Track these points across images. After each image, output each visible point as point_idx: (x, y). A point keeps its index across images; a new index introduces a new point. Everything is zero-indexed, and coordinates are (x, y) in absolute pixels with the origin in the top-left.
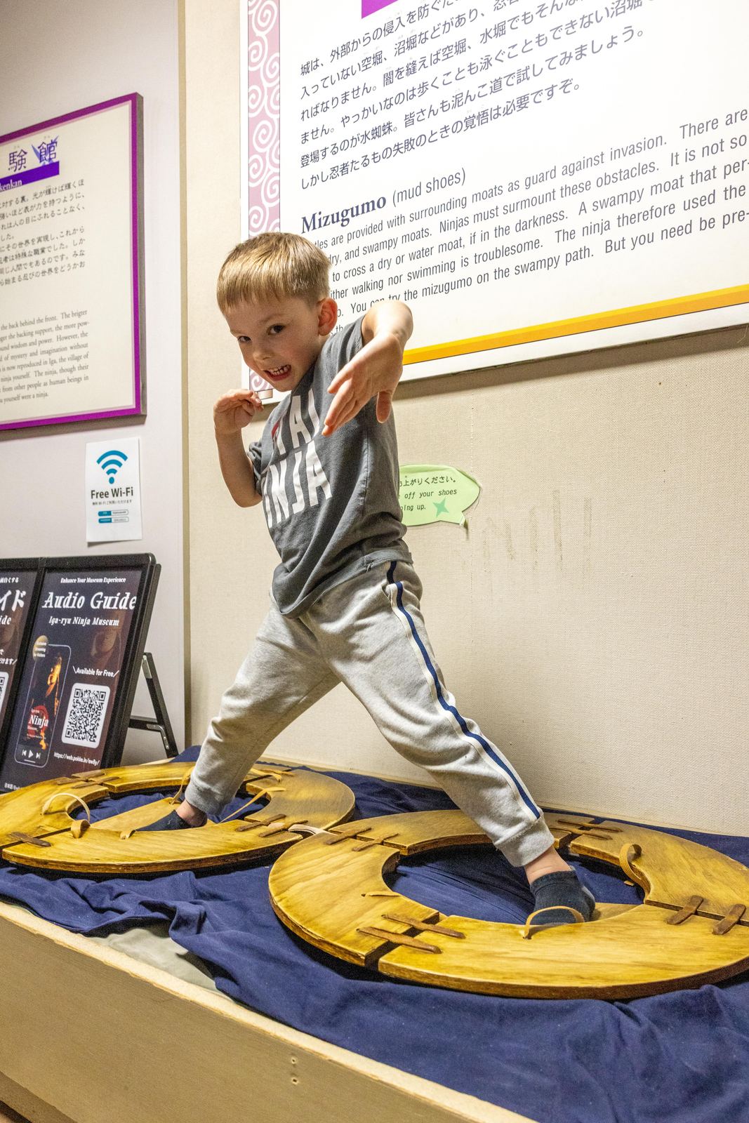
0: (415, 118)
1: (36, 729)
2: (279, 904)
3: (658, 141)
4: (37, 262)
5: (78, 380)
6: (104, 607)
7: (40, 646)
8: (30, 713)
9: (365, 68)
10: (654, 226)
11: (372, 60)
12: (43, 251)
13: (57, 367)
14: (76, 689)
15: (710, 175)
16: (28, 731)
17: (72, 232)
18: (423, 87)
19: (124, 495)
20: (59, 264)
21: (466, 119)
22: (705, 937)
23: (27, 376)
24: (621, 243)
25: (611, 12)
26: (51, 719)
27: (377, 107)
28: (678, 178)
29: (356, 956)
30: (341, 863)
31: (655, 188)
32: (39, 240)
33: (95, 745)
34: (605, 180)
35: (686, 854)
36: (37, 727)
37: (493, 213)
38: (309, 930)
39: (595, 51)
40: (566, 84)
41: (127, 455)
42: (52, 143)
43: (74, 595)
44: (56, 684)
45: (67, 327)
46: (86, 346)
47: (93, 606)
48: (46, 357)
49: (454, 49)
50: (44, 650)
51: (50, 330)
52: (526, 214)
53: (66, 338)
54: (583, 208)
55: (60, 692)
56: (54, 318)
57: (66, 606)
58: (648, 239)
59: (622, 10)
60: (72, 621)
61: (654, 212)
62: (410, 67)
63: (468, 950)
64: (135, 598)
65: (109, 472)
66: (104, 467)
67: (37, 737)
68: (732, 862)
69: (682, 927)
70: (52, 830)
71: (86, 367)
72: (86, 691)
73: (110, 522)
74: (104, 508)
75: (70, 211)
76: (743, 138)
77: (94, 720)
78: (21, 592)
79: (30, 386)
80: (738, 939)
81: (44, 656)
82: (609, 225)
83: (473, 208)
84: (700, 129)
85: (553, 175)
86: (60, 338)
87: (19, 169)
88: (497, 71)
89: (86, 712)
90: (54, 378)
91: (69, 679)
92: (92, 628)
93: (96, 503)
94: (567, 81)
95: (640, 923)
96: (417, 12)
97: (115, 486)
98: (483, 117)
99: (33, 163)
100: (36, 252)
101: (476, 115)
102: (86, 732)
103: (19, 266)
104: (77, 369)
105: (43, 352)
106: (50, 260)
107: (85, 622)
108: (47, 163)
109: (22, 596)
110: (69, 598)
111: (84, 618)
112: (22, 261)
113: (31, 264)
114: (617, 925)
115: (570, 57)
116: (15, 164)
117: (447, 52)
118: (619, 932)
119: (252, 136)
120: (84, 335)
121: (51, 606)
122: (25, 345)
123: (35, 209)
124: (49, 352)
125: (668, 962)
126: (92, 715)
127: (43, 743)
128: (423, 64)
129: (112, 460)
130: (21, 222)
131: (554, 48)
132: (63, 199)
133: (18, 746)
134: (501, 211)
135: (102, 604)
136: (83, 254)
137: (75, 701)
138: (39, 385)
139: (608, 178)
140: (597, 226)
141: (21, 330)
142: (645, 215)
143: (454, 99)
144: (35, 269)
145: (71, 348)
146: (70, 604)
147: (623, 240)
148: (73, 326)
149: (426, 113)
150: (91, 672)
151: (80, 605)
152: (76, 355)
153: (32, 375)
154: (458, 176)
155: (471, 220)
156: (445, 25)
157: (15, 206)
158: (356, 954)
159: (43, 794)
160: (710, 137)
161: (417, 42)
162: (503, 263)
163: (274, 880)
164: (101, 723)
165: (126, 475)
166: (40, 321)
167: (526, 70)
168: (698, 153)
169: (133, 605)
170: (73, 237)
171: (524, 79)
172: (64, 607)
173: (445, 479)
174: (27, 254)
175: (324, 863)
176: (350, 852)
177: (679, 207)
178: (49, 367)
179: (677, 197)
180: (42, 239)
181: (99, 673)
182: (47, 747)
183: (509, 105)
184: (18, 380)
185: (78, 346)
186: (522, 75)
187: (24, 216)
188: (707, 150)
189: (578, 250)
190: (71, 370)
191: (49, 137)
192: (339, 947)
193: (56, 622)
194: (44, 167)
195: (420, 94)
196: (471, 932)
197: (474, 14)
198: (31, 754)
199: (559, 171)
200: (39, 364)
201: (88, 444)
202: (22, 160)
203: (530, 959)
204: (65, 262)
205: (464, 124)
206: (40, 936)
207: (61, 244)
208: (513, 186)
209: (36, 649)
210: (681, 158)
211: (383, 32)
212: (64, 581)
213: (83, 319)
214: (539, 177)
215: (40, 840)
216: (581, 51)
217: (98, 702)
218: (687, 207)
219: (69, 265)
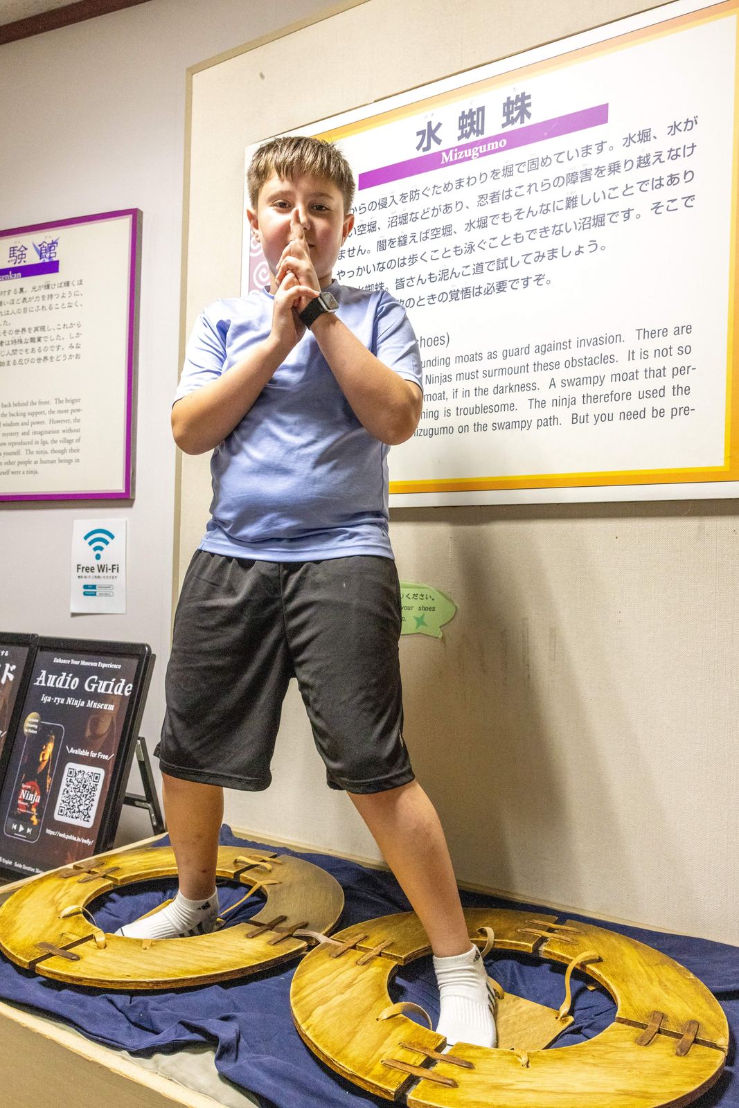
0: (405, 283)
1: (27, 804)
2: (307, 1033)
3: (617, 338)
4: (33, 349)
5: (69, 462)
6: (99, 691)
7: (31, 722)
8: (21, 787)
9: (360, 233)
10: (614, 407)
11: (367, 227)
12: (39, 340)
13: (48, 447)
14: (70, 769)
15: (660, 373)
16: (18, 806)
17: (69, 326)
18: (413, 258)
19: (110, 572)
20: (55, 354)
21: (451, 292)
22: (670, 1059)
23: (18, 453)
24: (586, 417)
25: (578, 226)
26: (43, 794)
27: (370, 268)
28: (634, 371)
29: (386, 1092)
30: (350, 980)
31: (615, 377)
32: (36, 329)
33: (89, 825)
34: (572, 363)
35: (642, 961)
36: (29, 802)
37: (473, 375)
38: (341, 1064)
39: (564, 255)
40: (539, 278)
41: (114, 534)
42: (53, 243)
43: (67, 676)
44: (48, 763)
45: (59, 412)
46: (78, 431)
47: (87, 688)
48: (38, 438)
49: (441, 231)
50: (36, 727)
51: (42, 413)
52: (503, 380)
53: (59, 422)
54: (553, 383)
55: (52, 771)
56: (47, 403)
57: (59, 685)
58: (608, 418)
59: (588, 226)
60: (65, 701)
61: (613, 396)
62: (401, 239)
63: (479, 1083)
64: (131, 685)
65: (95, 549)
66: (90, 543)
67: (27, 811)
68: (680, 969)
69: (650, 1048)
70: (75, 938)
71: (78, 451)
72: (80, 772)
73: (95, 595)
74: (90, 582)
75: (68, 307)
76: (688, 348)
77: (88, 801)
78: (11, 665)
79: (20, 463)
80: (697, 1060)
81: (36, 732)
82: (575, 401)
83: (455, 368)
84: (652, 334)
85: (527, 352)
86: (52, 421)
87: (19, 263)
88: (478, 256)
89: (79, 791)
90: (45, 458)
91: (61, 759)
92: (85, 710)
93: (82, 577)
94: (541, 275)
95: (614, 1044)
96: (409, 194)
97: (100, 562)
98: (467, 292)
99: (32, 258)
100: (32, 340)
101: (460, 290)
102: (79, 811)
103: (15, 352)
104: (68, 451)
105: (35, 433)
106: (46, 349)
107: (79, 703)
108: (47, 260)
109: (12, 670)
110: (63, 678)
111: (79, 700)
112: (18, 346)
113: (26, 350)
114: (598, 1048)
115: (543, 256)
116: (15, 258)
117: (435, 233)
118: (600, 1057)
119: (252, 274)
120: (77, 420)
121: (43, 684)
122: (17, 424)
123: (33, 301)
124: (41, 433)
125: (644, 1089)
126: (86, 795)
127: (34, 819)
128: (413, 239)
129: (98, 539)
130: (19, 311)
131: (529, 246)
132: (61, 295)
133: (8, 820)
134: (480, 374)
135: (96, 688)
136: (79, 347)
137: (68, 780)
138: (30, 462)
139: (574, 361)
140: (564, 400)
141: (14, 410)
142: (606, 398)
143: (441, 273)
144: (31, 356)
145: (64, 431)
146: (64, 685)
147: (587, 415)
148: (66, 411)
149: (416, 280)
150: (85, 753)
151: (74, 686)
152: (68, 438)
153: (23, 452)
154: (442, 338)
155: (454, 377)
156: (434, 210)
157: (12, 296)
158: (387, 1090)
159: (53, 890)
160: (661, 343)
161: (409, 219)
162: (483, 418)
163: (296, 1004)
164: (95, 804)
165: (112, 553)
166: (33, 403)
167: (505, 260)
168: (651, 354)
169: (128, 692)
170: (70, 330)
171: (503, 267)
172: (57, 686)
173: (425, 597)
174: (23, 341)
175: (335, 980)
176: (355, 966)
177: (635, 396)
178: (40, 447)
179: (634, 387)
180: (39, 329)
181: (93, 755)
182: (39, 823)
183: (490, 286)
184: (8, 456)
185: (70, 431)
186: (502, 264)
187: (22, 306)
188: (659, 353)
189: (548, 418)
190: (63, 452)
191: (50, 237)
192: (370, 1083)
193: (49, 700)
194: (44, 264)
195: (410, 263)
196: (478, 1060)
197: (460, 205)
198: (21, 828)
199: (532, 349)
200: (30, 443)
201: (75, 521)
202: (22, 254)
203: (533, 1090)
204: (61, 352)
205: (449, 296)
206: (95, 1063)
207: (58, 336)
208: (492, 355)
209: (27, 724)
210: (637, 356)
211: (378, 206)
212: (56, 660)
213: (76, 406)
214: (514, 352)
215: (67, 951)
216: (553, 253)
217: (92, 783)
218: (641, 396)
219: (65, 356)
